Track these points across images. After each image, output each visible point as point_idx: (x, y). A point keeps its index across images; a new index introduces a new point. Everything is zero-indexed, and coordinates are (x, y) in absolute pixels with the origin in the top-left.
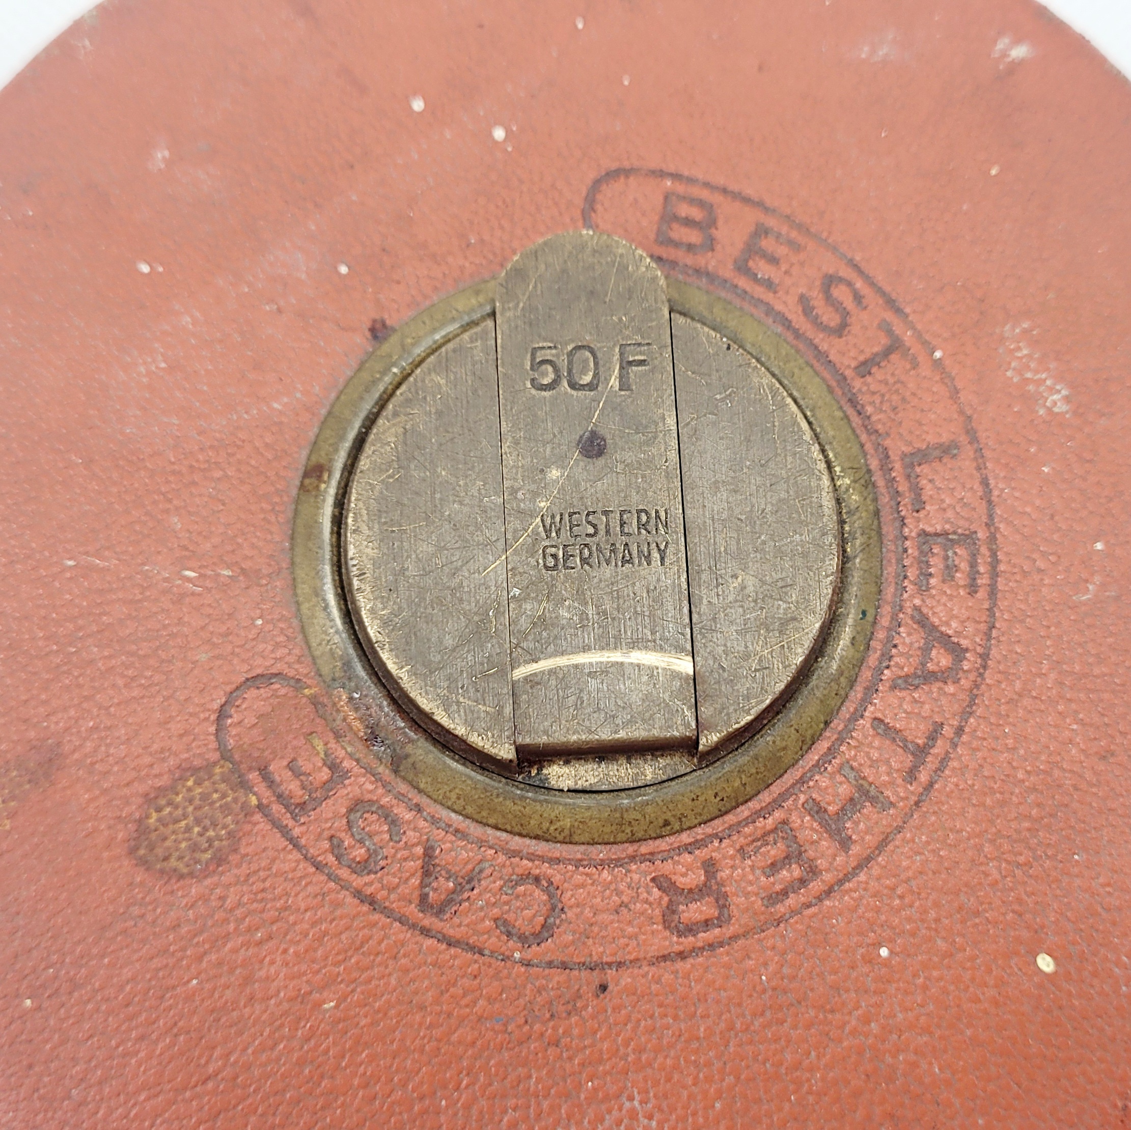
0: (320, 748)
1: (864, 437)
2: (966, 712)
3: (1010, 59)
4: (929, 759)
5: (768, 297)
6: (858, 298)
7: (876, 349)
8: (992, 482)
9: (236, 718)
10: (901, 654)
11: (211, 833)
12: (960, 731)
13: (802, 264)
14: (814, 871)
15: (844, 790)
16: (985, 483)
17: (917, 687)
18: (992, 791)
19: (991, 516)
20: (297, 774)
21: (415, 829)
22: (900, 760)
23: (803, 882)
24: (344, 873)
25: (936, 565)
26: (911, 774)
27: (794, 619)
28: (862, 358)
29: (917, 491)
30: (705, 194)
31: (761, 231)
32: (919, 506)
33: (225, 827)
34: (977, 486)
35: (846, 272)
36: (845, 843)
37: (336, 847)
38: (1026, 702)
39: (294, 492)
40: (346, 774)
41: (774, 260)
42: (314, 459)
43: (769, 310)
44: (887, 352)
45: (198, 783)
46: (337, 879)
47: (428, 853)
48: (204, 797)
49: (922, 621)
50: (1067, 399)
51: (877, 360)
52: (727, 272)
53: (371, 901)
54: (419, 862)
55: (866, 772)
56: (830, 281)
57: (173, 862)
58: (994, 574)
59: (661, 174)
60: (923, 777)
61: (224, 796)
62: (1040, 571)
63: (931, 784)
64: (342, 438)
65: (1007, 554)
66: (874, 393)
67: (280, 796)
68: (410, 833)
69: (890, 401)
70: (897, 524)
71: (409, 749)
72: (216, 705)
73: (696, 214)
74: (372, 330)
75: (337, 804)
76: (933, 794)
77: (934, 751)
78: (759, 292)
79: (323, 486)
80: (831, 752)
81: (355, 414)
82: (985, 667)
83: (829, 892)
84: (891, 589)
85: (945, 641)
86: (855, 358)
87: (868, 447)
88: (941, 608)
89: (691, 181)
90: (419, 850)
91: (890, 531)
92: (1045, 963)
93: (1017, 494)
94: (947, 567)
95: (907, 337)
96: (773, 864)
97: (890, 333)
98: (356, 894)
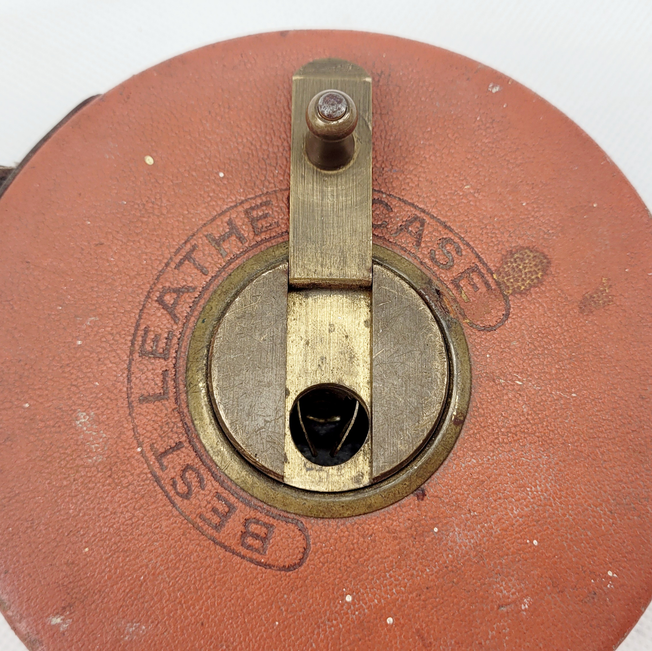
0: (463, 295)
1: (185, 411)
2: (162, 272)
3: (62, 617)
4: (184, 254)
5: (220, 490)
6: (174, 485)
7: (170, 456)
8: (126, 380)
9: (500, 314)
10: (188, 303)
11: (515, 265)
12: (167, 265)
13: (200, 506)
14: (247, 212)
15: (226, 246)
16: (129, 381)
17: (183, 287)
18: (158, 236)
19: (130, 363)
20: (474, 286)
21: (423, 254)
22: (197, 256)
23: (252, 209)
24: (456, 240)
25: (162, 344)
26: (194, 248)
27: (238, 318)
28: (179, 452)
29: (164, 381)
30: (244, 552)
31: (218, 527)
32: (165, 373)
33: (509, 267)
34: (134, 379)
35: (178, 500)
36: (230, 223)
37: (458, 251)
38: (133, 274)
39: (468, 416)
40: (453, 282)
41: (214, 510)
42: (458, 428)
43: (222, 484)
44: (165, 453)
45: (519, 287)
46: (460, 238)
47: (418, 244)
48: (517, 281)
49: (174, 317)
50: (77, 418)
51: (171, 450)
52: (239, 505)
53: (446, 227)
54: (423, 240)
55: (215, 252)
56: (186, 496)
57: (532, 255)
58: (135, 335)
59: (266, 565)
60: (189, 246)
61: (508, 280)
62: (112, 334)
63: (185, 243)
64: (444, 436)
65: (126, 344)
66: (176, 433)
67: (483, 277)
68: (426, 253)
69: (169, 428)
70: (178, 365)
71: (424, 286)
72: (510, 320)
73: (249, 540)
74: (424, 495)
75: (459, 268)
76: (186, 238)
77: (181, 257)
78: (225, 494)
79: (455, 413)
80: (229, 263)
81: (437, 447)
82: (149, 292)
83: (242, 202)
84: (187, 334)
85: (165, 307)
86: (182, 452)
87: (184, 405)
88: (164, 322)
89: (251, 561)
90: (423, 245)
91: (182, 362)
92: (149, 160)
93: (114, 373)
94: (157, 341)
95: (152, 459)
96: (265, 218)
97: (161, 465)
98: (451, 230)
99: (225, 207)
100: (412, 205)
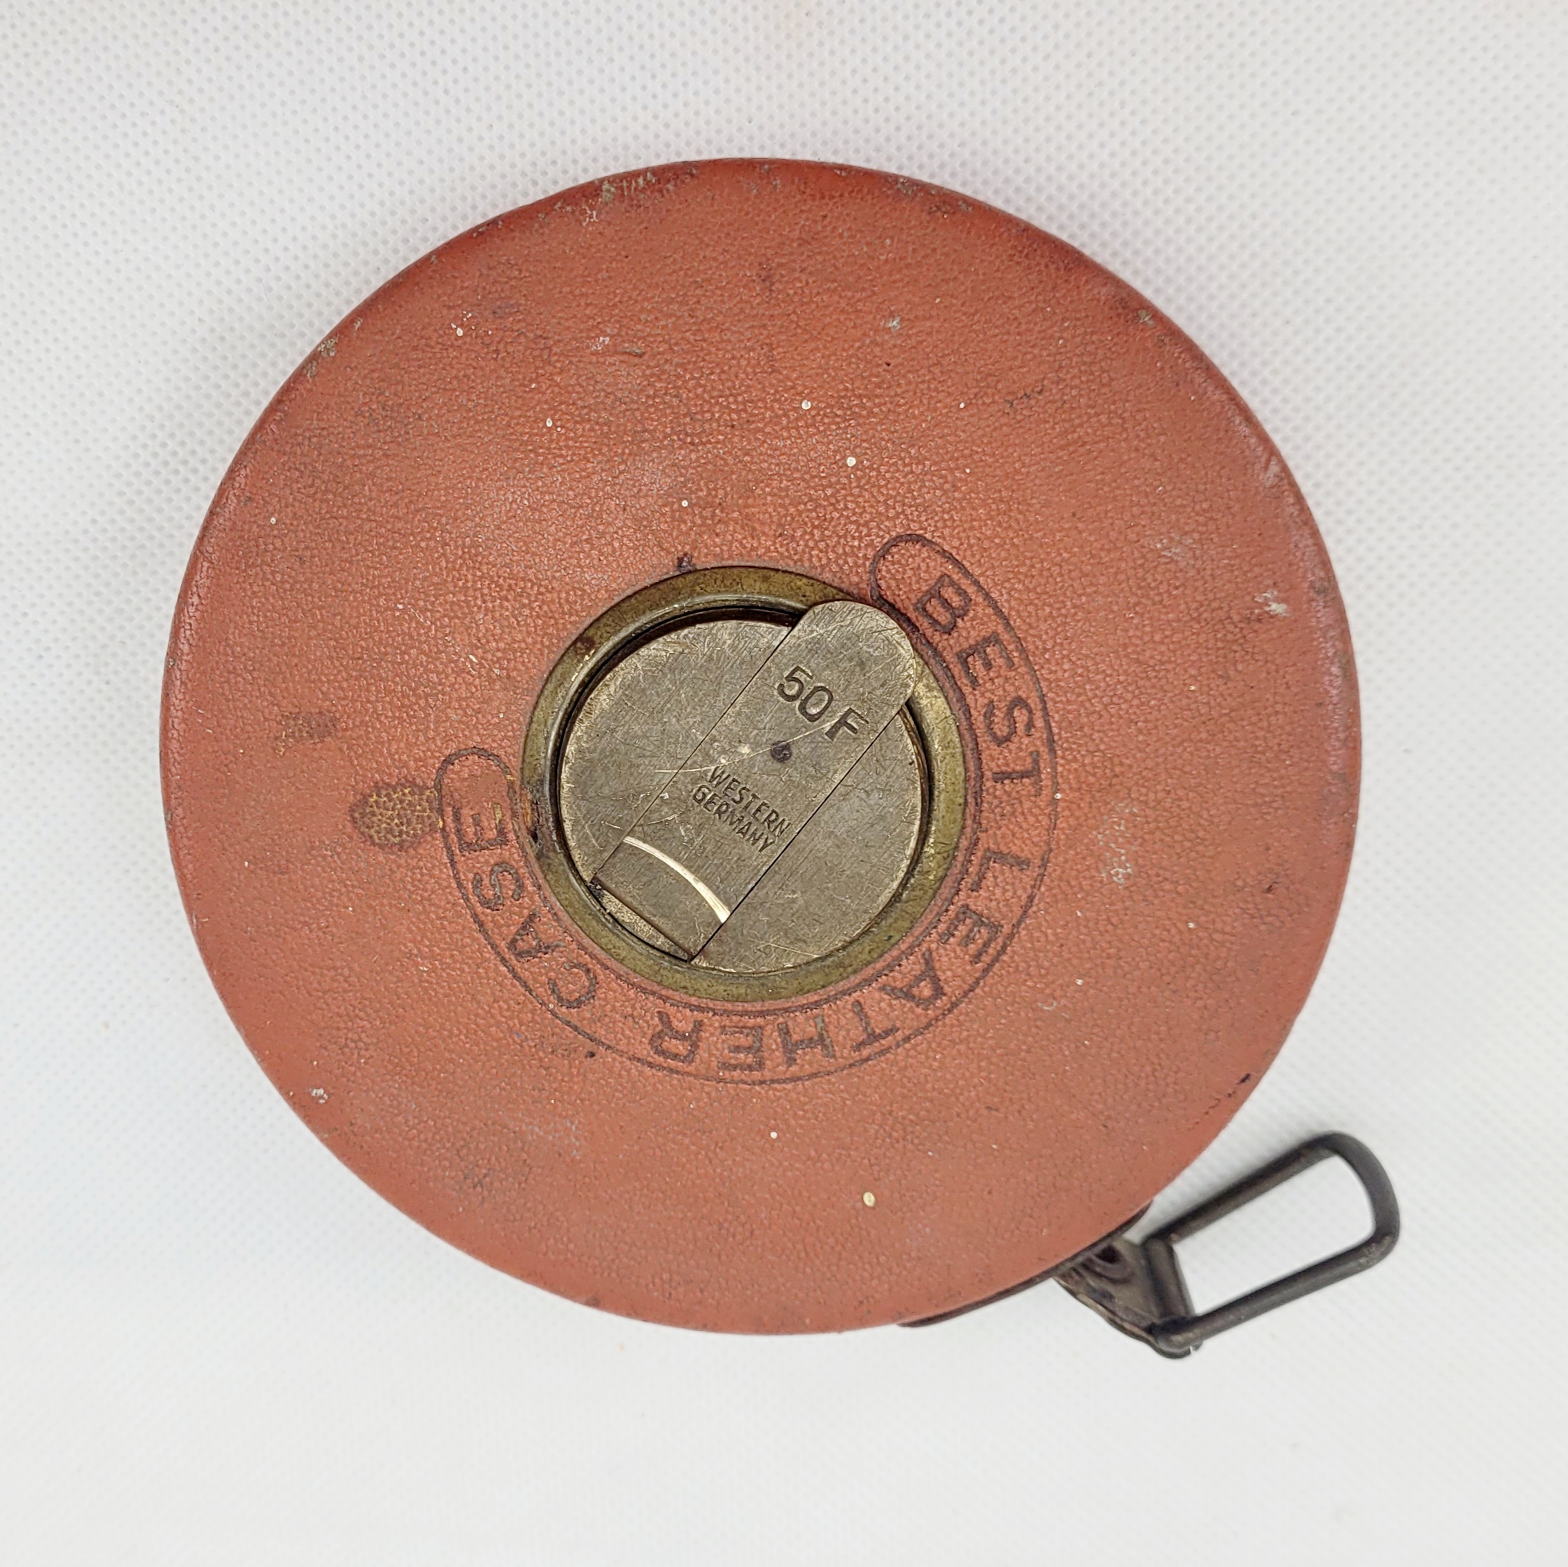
0: (499, 816)
1: (969, 822)
2: (918, 1032)
3: (1267, 609)
4: (877, 1044)
5: (967, 690)
6: (1030, 725)
7: (1018, 768)
8: (1036, 901)
9: (457, 767)
10: (900, 972)
11: (404, 828)
12: (907, 1039)
13: (1007, 679)
14: (761, 1065)
15: (811, 1030)
16: (1031, 898)
17: (898, 998)
18: (903, 1086)
19: (1019, 922)
20: (477, 823)
21: (531, 899)
22: (858, 1034)
23: (750, 1068)
24: (473, 899)
25: (962, 929)
26: (860, 1045)
28: (1004, 769)
29: (982, 877)
30: (971, 590)
31: (994, 639)
32: (976, 887)
33: (414, 829)
34: (1024, 897)
35: (1034, 702)
36: (791, 1061)
37: (478, 882)
38: (963, 1047)
39: (568, 643)
40: (505, 842)
41: (988, 665)
42: (591, 633)
43: (962, 697)
44: (1024, 775)
45: (412, 793)
46: (467, 900)
47: (532, 917)
48: (410, 804)
49: (928, 961)
50: (1127, 877)
51: (1014, 775)
52: (949, 657)
53: (481, 925)
54: (522, 920)
55: (831, 1027)
56: (1019, 702)
57: (372, 832)
58: (996, 959)
59: (950, 558)
60: (865, 1052)
61: (424, 811)
62: (1028, 974)
63: (868, 1059)
64: (615, 633)
65: (1014, 952)
66: (996, 797)
67: (458, 831)
68: (526, 899)
69: (1003, 809)
70: (953, 891)
71: (551, 854)
72: (447, 752)
73: (956, 601)
74: (680, 560)
75: (489, 857)
76: (865, 1066)
77: (883, 1042)
78: (964, 682)
79: (587, 658)
80: (817, 1004)
81: (634, 621)
82: (950, 1011)
83: (762, 1083)
84: (921, 929)
85: (935, 981)
86: (998, 766)
87: (968, 830)
88: (946, 959)
89: (967, 574)
90: (526, 912)
91: (945, 892)
92: (869, 1199)
93: (1048, 918)
94: (968, 936)
95: (1046, 772)
96: (738, 1047)
97: (1036, 762)
98: (475, 916)
99: (789, 1086)
100: (516, 976)
